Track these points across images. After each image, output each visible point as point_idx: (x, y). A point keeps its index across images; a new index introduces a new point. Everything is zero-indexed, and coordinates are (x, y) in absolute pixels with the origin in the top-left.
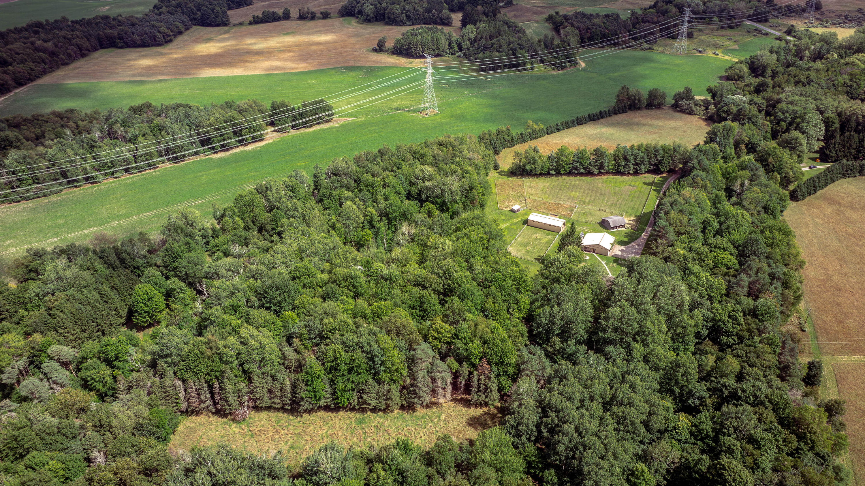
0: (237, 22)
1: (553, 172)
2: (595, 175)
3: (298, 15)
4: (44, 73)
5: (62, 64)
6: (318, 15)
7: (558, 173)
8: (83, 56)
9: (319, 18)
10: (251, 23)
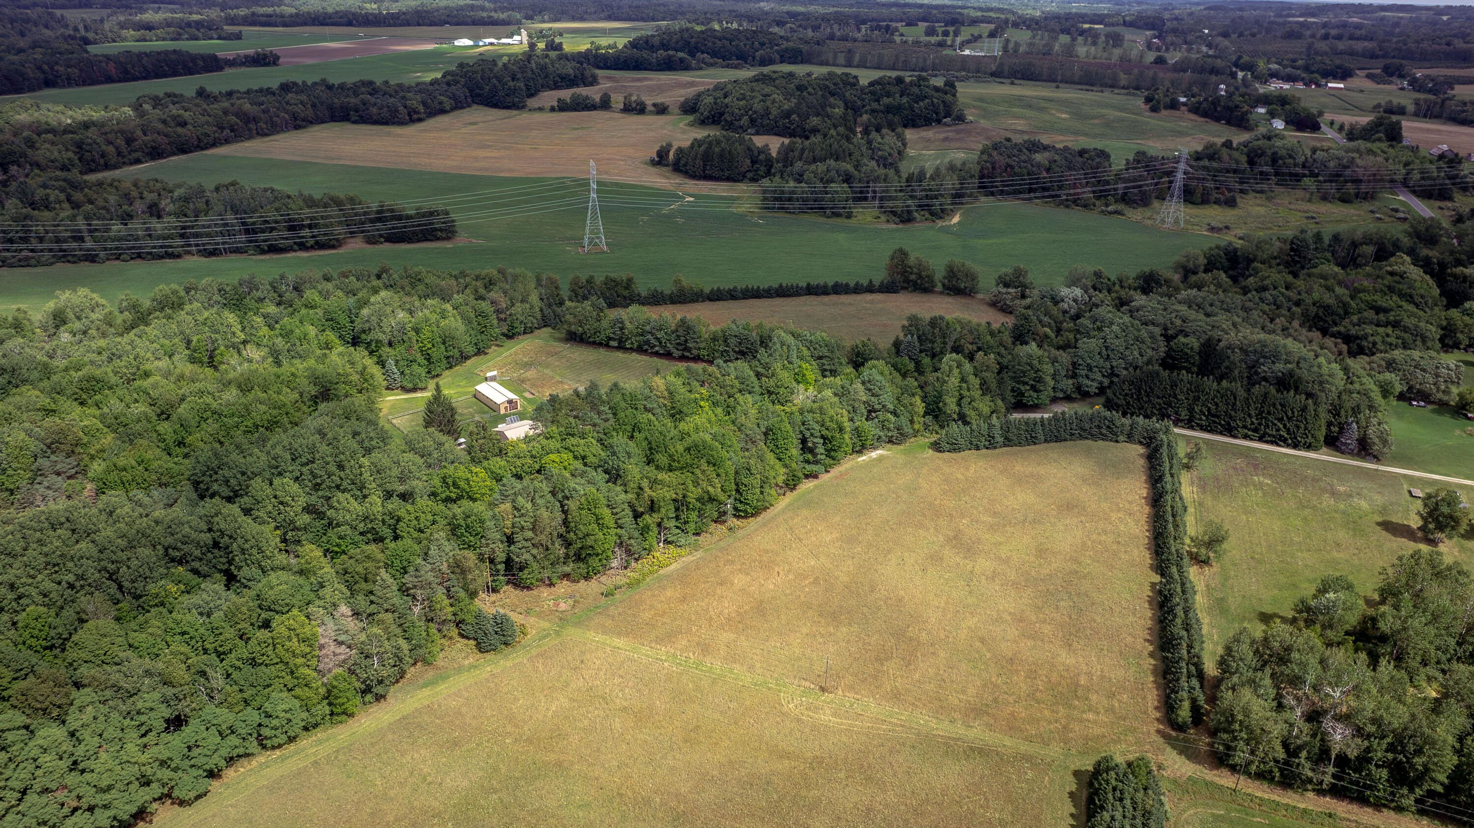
0: (536, 106)
1: (614, 343)
2: (674, 359)
3: (622, 106)
4: (227, 141)
5: (258, 133)
6: (650, 108)
7: (621, 347)
8: (297, 127)
9: (651, 113)
10: (553, 109)
